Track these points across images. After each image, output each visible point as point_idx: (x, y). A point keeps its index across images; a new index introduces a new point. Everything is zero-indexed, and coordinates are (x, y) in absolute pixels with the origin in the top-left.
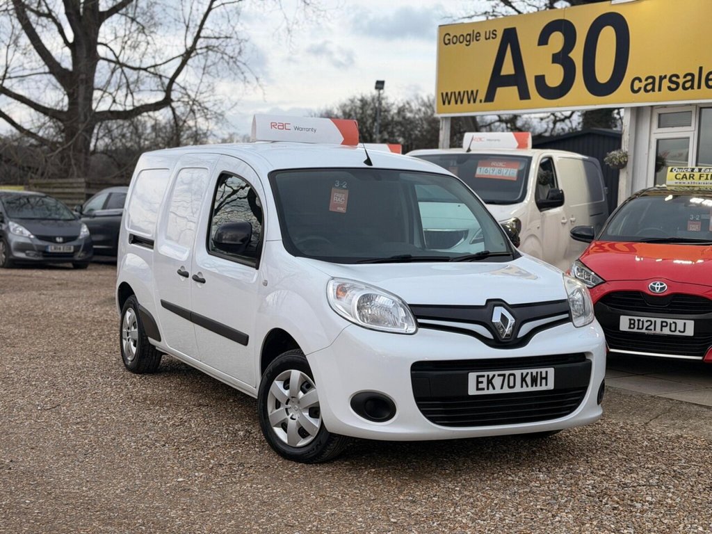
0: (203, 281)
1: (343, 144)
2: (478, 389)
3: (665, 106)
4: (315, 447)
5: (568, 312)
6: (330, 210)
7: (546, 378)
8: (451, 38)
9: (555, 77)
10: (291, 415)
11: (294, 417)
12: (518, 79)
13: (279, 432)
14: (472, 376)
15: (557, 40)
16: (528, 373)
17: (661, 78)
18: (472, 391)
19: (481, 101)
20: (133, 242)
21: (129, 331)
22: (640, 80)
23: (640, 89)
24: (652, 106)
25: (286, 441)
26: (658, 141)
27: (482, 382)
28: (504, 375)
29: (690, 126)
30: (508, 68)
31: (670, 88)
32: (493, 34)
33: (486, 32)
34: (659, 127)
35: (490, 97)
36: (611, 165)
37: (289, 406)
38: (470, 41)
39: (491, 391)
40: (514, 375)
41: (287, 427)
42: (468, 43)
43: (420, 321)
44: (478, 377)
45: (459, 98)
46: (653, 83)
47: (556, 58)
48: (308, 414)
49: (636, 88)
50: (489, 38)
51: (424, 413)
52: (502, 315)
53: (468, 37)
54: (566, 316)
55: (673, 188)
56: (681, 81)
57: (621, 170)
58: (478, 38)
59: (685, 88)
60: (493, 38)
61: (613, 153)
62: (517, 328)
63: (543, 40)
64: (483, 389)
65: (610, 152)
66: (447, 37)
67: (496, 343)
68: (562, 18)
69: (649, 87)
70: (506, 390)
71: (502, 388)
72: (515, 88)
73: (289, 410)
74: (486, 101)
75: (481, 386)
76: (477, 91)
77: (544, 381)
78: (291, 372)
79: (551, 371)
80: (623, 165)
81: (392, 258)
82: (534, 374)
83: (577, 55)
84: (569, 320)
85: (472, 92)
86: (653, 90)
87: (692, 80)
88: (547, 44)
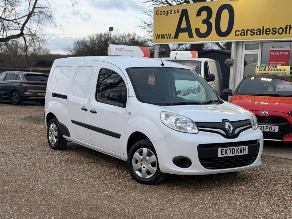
0: (96, 113)
1: (144, 57)
2: (222, 155)
3: (248, 42)
4: (154, 178)
5: (250, 124)
6: (148, 84)
7: (245, 150)
8: (159, 12)
9: (204, 29)
10: (143, 166)
11: (144, 167)
12: (188, 30)
13: (138, 173)
14: (220, 150)
15: (204, 14)
16: (239, 148)
17: (247, 31)
18: (220, 155)
19: (172, 38)
20: (54, 96)
21: (52, 132)
22: (239, 31)
23: (239, 34)
24: (243, 41)
25: (141, 176)
26: (245, 55)
27: (223, 152)
28: (231, 149)
29: (258, 49)
30: (184, 25)
31: (251, 34)
32: (177, 11)
33: (174, 10)
34: (246, 50)
35: (176, 36)
36: (227, 64)
37: (142, 162)
38: (167, 14)
39: (226, 155)
40: (234, 149)
41: (141, 171)
42: (167, 15)
43: (199, 128)
44: (222, 150)
45: (163, 36)
46: (244, 32)
47: (204, 22)
48: (151, 165)
49: (237, 34)
50: (176, 13)
51: (202, 164)
52: (229, 126)
53: (167, 12)
54: (250, 125)
55: (258, 74)
56: (255, 32)
57: (231, 66)
58: (171, 13)
59: (257, 35)
60: (177, 13)
61: (228, 59)
62: (234, 130)
63: (199, 14)
64: (223, 155)
65: (227, 59)
66: (158, 12)
67: (227, 136)
68: (206, 6)
69: (243, 34)
70: (231, 155)
71: (230, 154)
72: (187, 33)
73: (142, 164)
74: (174, 38)
75: (223, 153)
76: (171, 34)
77: (244, 151)
78: (143, 149)
79: (247, 147)
80: (232, 65)
81: (179, 103)
82: (241, 148)
83: (213, 20)
84: (251, 127)
85: (169, 34)
86: (244, 35)
87: (260, 32)
88: (200, 16)
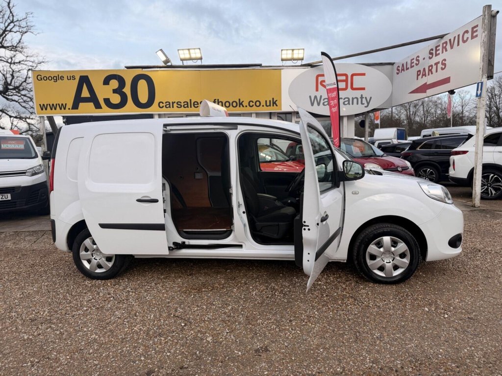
8: (42, 77)
9: (116, 99)
12: (93, 99)
15: (114, 83)
17: (173, 103)
19: (69, 109)
22: (163, 103)
23: (163, 106)
30: (85, 93)
31: (177, 107)
32: (73, 77)
33: (68, 76)
35: (75, 107)
38: (56, 79)
42: (55, 81)
45: (53, 107)
46: (169, 104)
47: (115, 91)
49: (161, 106)
50: (70, 79)
56: (182, 104)
58: (62, 79)
59: (184, 107)
60: (73, 79)
63: (106, 83)
66: (40, 77)
68: (116, 74)
69: (168, 106)
72: (91, 104)
74: (72, 109)
76: (66, 104)
83: (127, 90)
85: (62, 104)
86: (170, 107)
87: (187, 104)
88: (108, 84)
